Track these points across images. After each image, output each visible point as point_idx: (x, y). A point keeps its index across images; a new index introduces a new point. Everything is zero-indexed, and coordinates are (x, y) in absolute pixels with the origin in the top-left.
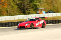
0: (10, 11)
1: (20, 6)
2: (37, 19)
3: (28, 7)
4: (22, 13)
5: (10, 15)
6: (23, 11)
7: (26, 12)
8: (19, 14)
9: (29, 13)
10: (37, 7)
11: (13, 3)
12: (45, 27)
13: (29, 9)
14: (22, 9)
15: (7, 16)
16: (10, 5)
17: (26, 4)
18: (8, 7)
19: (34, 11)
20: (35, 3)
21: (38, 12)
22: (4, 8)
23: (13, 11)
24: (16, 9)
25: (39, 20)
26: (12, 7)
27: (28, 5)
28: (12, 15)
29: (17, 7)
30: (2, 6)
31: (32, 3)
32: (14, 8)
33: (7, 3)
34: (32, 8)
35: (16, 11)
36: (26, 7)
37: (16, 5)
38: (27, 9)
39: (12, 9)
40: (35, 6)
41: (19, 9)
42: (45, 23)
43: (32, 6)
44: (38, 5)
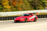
0: (24, 7)
1: (32, 3)
2: (30, 14)
3: (38, 4)
4: (33, 9)
5: (24, 10)
6: (34, 7)
7: (37, 8)
8: (31, 9)
9: (39, 9)
10: (45, 4)
11: (27, 1)
12: (36, 21)
13: (39, 5)
14: (33, 6)
15: (22, 11)
16: (24, 2)
17: (36, 1)
18: (22, 4)
19: (42, 7)
20: (44, 1)
21: (46, 8)
22: (19, 5)
23: (27, 7)
24: (29, 6)
25: (32, 15)
26: (26, 4)
27: (38, 2)
28: (25, 10)
29: (30, 4)
30: (18, 3)
31: (41, 1)
32: (27, 5)
33: (22, 1)
34: (41, 5)
35: (29, 7)
36: (37, 4)
37: (29, 2)
38: (37, 5)
39: (26, 5)
40: (44, 3)
41: (31, 6)
42: (37, 18)
43: (41, 3)
44: (46, 3)
